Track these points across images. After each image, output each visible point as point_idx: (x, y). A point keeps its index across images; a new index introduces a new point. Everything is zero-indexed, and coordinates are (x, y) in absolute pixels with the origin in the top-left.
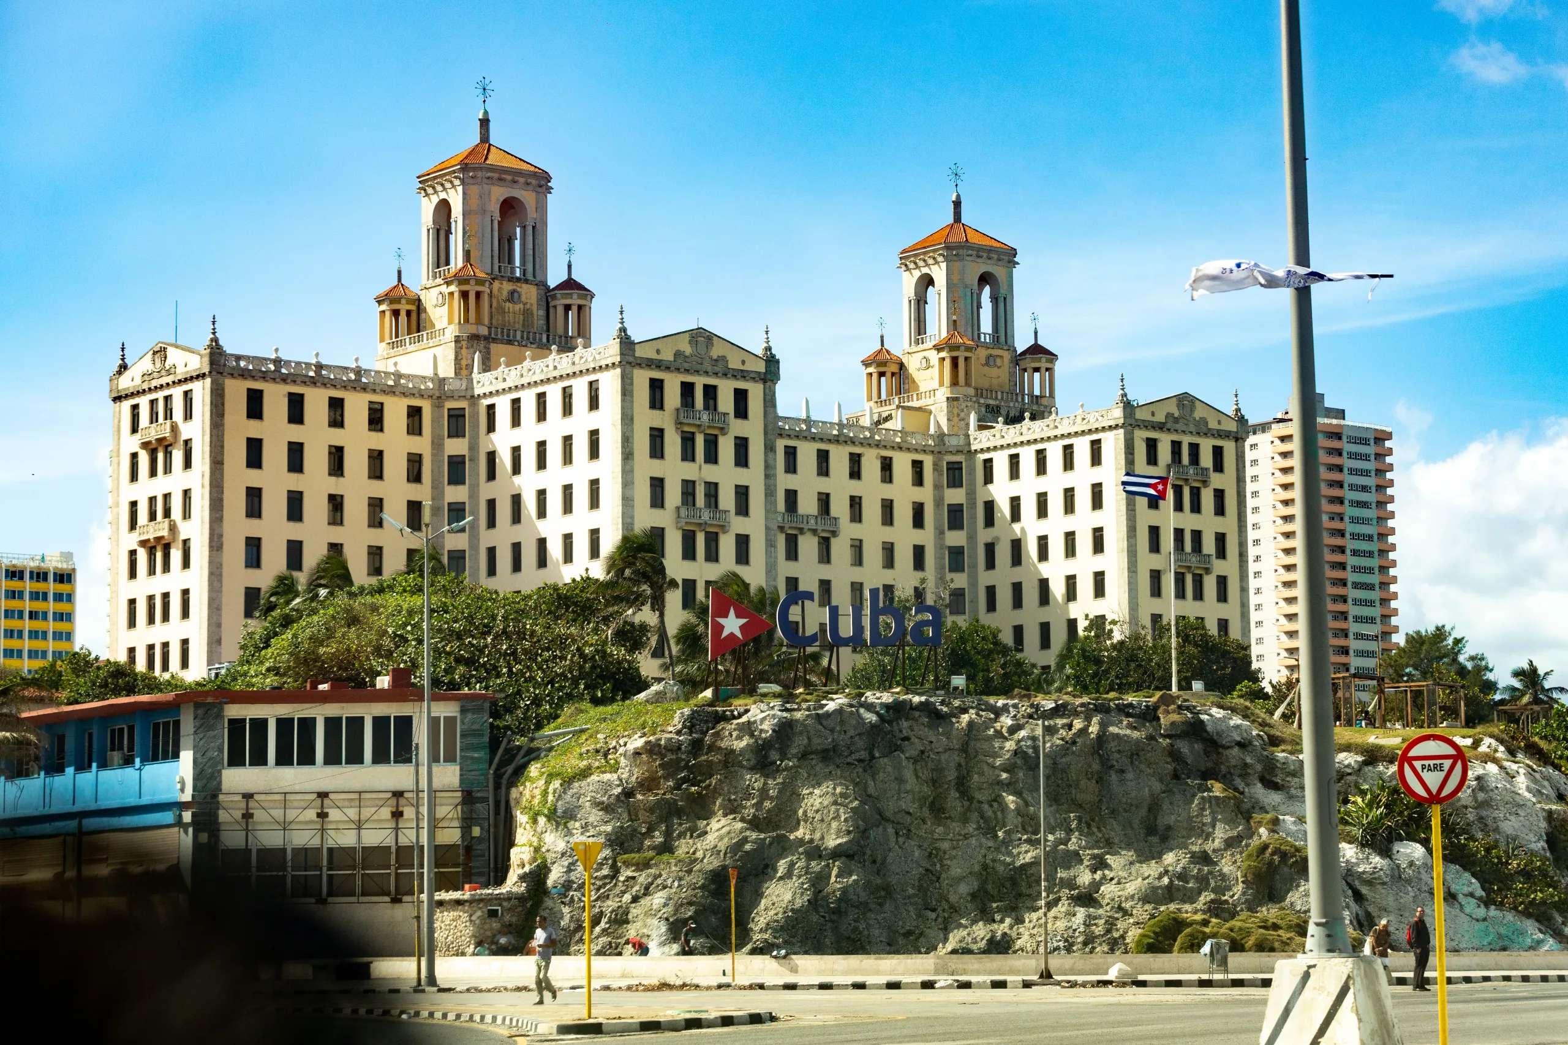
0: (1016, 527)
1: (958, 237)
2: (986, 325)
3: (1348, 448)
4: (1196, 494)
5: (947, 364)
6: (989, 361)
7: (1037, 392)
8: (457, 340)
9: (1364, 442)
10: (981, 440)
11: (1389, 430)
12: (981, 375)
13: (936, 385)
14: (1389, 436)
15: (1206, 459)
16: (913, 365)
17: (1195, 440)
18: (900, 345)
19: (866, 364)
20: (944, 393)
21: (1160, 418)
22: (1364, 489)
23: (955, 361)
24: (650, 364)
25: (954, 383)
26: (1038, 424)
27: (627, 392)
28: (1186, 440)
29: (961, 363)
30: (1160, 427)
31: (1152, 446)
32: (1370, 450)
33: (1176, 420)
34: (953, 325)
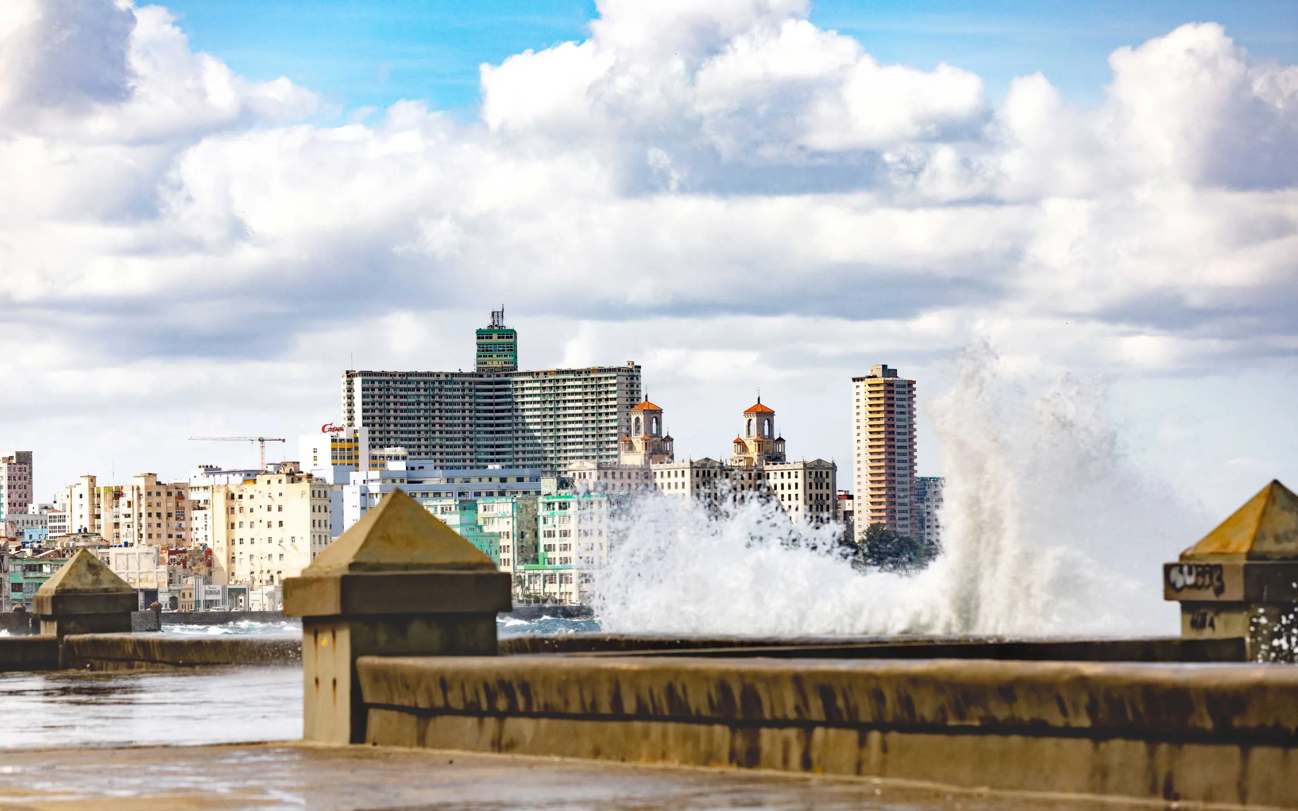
0: (775, 491)
1: (760, 410)
2: (766, 433)
3: (896, 390)
4: (821, 484)
5: (757, 446)
6: (768, 443)
7: (780, 451)
8: (645, 454)
9: (904, 386)
10: (767, 468)
11: (914, 380)
12: (766, 447)
13: (754, 451)
14: (914, 382)
15: (824, 475)
16: (747, 443)
17: (821, 470)
18: (743, 437)
19: (734, 442)
20: (756, 453)
21: (813, 466)
22: (903, 406)
23: (759, 445)
24: (696, 467)
25: (759, 451)
26: (782, 466)
27: (691, 474)
28: (819, 471)
29: (761, 445)
30: (812, 468)
31: (810, 473)
32: (906, 390)
33: (817, 466)
34: (758, 435)
